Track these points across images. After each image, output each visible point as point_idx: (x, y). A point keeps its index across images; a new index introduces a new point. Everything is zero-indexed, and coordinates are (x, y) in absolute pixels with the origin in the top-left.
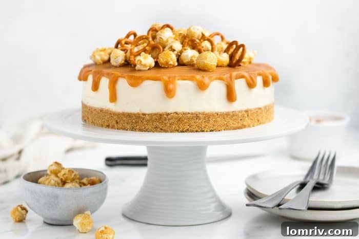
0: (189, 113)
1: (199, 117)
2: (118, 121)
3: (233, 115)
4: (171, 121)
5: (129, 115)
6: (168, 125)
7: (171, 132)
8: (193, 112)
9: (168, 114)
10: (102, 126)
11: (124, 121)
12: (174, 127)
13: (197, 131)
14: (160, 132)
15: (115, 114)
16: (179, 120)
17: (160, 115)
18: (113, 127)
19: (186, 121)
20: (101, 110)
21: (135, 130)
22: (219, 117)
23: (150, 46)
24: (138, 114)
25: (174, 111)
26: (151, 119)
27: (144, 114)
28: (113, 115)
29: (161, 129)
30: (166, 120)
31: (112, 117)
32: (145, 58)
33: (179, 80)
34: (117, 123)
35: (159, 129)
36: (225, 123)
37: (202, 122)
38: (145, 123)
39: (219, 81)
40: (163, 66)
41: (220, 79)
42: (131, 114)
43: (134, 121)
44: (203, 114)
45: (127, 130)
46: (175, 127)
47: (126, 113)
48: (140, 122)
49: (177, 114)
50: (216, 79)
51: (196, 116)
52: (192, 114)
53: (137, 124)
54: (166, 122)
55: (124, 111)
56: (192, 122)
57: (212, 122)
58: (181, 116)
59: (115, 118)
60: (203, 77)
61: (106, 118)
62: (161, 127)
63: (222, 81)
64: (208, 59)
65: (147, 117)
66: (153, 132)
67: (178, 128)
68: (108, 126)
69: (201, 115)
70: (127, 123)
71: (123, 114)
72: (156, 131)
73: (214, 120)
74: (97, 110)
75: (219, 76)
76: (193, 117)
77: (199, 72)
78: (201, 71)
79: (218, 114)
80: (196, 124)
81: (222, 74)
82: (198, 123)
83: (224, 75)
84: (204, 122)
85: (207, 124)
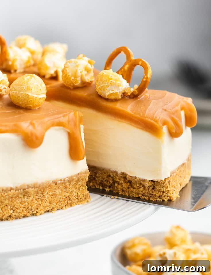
0: (11, 189)
1: (27, 193)
3: (78, 181)
8: (19, 185)
13: (25, 216)
19: (7, 202)
22: (58, 188)
36: (68, 194)
37: (32, 200)
39: (57, 128)
41: (60, 124)
44: (34, 187)
50: (53, 125)
51: (24, 192)
52: (17, 189)
60: (32, 124)
63: (62, 128)
64: (33, 90)
69: (30, 190)
73: (50, 193)
75: (57, 120)
76: (18, 194)
77: (19, 113)
78: (21, 111)
79: (56, 184)
80: (23, 206)
81: (61, 115)
82: (27, 204)
83: (64, 116)
84: (36, 200)
85: (40, 203)
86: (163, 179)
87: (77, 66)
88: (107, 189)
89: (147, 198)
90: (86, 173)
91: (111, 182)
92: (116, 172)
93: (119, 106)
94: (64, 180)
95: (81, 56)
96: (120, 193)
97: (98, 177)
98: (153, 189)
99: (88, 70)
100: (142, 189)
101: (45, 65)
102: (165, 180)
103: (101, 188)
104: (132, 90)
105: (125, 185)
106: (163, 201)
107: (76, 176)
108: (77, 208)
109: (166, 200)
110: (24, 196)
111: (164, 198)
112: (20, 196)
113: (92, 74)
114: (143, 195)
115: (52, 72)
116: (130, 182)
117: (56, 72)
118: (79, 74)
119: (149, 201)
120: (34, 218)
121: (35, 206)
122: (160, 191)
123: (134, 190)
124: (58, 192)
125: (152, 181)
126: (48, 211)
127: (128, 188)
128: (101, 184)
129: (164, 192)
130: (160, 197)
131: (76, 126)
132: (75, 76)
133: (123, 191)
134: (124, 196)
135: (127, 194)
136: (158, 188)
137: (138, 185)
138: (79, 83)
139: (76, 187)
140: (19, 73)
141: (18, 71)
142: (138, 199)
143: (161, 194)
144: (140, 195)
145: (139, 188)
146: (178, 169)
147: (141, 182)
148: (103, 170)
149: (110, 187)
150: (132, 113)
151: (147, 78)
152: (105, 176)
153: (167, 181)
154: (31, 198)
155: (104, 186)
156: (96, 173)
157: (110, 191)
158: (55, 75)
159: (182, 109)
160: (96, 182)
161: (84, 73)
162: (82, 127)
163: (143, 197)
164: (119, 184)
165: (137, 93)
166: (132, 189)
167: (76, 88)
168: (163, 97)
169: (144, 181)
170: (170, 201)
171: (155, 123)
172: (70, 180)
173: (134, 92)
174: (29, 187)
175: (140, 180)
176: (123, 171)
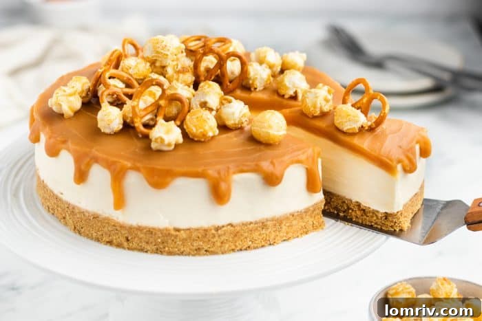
0: (251, 223)
1: (265, 226)
2: (129, 238)
3: (314, 210)
4: (223, 238)
5: (151, 232)
6: (219, 244)
7: (223, 253)
8: (258, 220)
9: (217, 229)
10: (98, 240)
11: (141, 239)
12: (227, 246)
13: (263, 246)
14: (204, 255)
15: (122, 227)
16: (236, 236)
17: (206, 230)
18: (119, 246)
19: (246, 234)
20: (96, 217)
21: (162, 253)
22: (295, 219)
23: (166, 99)
24: (167, 229)
25: (228, 222)
26: (190, 238)
27: (178, 230)
28: (119, 229)
29: (206, 251)
30: (214, 236)
31: (117, 230)
32: (168, 132)
33: (234, 173)
34: (128, 240)
35: (203, 252)
36: (305, 224)
37: (270, 232)
38: (180, 243)
39: (296, 165)
40: (196, 139)
41: (298, 162)
42: (154, 229)
43: (159, 240)
44: (272, 220)
45: (146, 252)
46: (230, 246)
47: (146, 228)
48: (170, 241)
49: (232, 226)
50: (293, 162)
51: (263, 225)
52: (256, 223)
53: (166, 244)
54: (215, 240)
55: (140, 224)
56: (255, 235)
57: (284, 228)
58: (238, 229)
59: (123, 232)
60: (272, 163)
61: (106, 229)
62: (206, 248)
63: (300, 164)
65: (183, 235)
66: (194, 255)
67: (233, 247)
68: (110, 243)
69: (269, 223)
70: (147, 243)
71: (140, 229)
72: (199, 255)
73: (288, 225)
74: (87, 215)
75: (296, 158)
76: (257, 227)
77: (260, 151)
78: (262, 147)
79: (293, 216)
80: (261, 238)
81: (300, 152)
82: (265, 235)
83: (303, 153)
84: (274, 231)
85: (278, 233)
86: (395, 212)
87: (317, 97)
88: (342, 214)
89: (379, 227)
90: (322, 202)
91: (346, 208)
92: (351, 201)
93: (356, 141)
94: (301, 212)
95: (321, 85)
96: (354, 220)
97: (333, 202)
98: (386, 219)
99: (327, 101)
100: (375, 218)
101: (285, 85)
102: (398, 212)
103: (336, 212)
104: (369, 123)
105: (359, 213)
106: (395, 230)
107: (313, 206)
108: (313, 236)
109: (397, 230)
110: (263, 228)
111: (395, 228)
112: (259, 229)
113: (331, 103)
114: (376, 224)
115: (291, 93)
116: (364, 210)
117: (296, 93)
118: (319, 105)
119: (381, 231)
120: (271, 247)
121: (272, 237)
122: (392, 222)
123: (368, 218)
124: (294, 222)
125: (386, 213)
126: (284, 240)
127: (362, 215)
128: (336, 208)
129: (396, 222)
130: (392, 227)
131: (314, 162)
132: (315, 107)
133: (357, 217)
134: (357, 223)
135: (360, 221)
136: (390, 219)
137: (371, 214)
138: (318, 113)
139: (311, 217)
140: (260, 91)
141: (258, 90)
142: (371, 227)
143: (392, 224)
144: (373, 224)
145: (372, 217)
146: (411, 200)
147: (375, 213)
148: (338, 196)
149: (344, 212)
150: (369, 150)
151: (385, 113)
152: (340, 202)
153: (399, 213)
154: (269, 230)
155: (339, 211)
156: (331, 199)
157: (344, 216)
158: (294, 95)
159: (417, 143)
160: (331, 206)
161: (323, 103)
162: (320, 160)
163: (376, 226)
164: (353, 210)
165: (374, 126)
166: (365, 217)
167: (315, 117)
168: (399, 130)
169: (378, 212)
170: (401, 230)
171: (391, 163)
172: (306, 211)
173: (372, 125)
174: (267, 220)
175: (373, 210)
176: (358, 200)
